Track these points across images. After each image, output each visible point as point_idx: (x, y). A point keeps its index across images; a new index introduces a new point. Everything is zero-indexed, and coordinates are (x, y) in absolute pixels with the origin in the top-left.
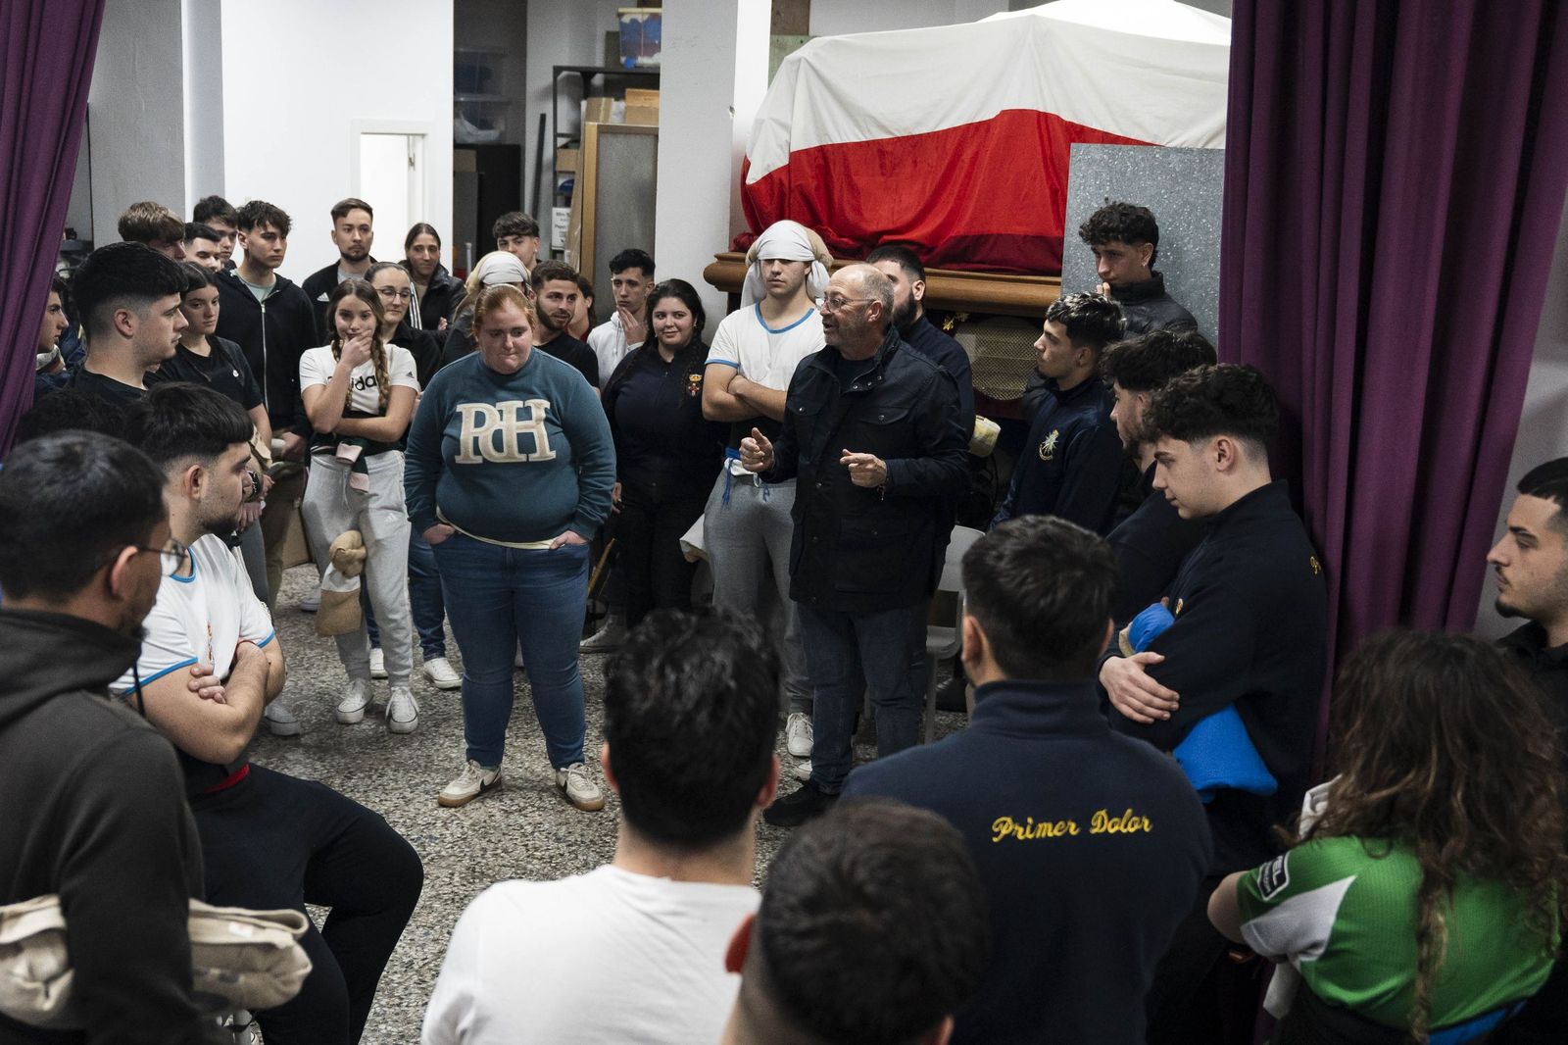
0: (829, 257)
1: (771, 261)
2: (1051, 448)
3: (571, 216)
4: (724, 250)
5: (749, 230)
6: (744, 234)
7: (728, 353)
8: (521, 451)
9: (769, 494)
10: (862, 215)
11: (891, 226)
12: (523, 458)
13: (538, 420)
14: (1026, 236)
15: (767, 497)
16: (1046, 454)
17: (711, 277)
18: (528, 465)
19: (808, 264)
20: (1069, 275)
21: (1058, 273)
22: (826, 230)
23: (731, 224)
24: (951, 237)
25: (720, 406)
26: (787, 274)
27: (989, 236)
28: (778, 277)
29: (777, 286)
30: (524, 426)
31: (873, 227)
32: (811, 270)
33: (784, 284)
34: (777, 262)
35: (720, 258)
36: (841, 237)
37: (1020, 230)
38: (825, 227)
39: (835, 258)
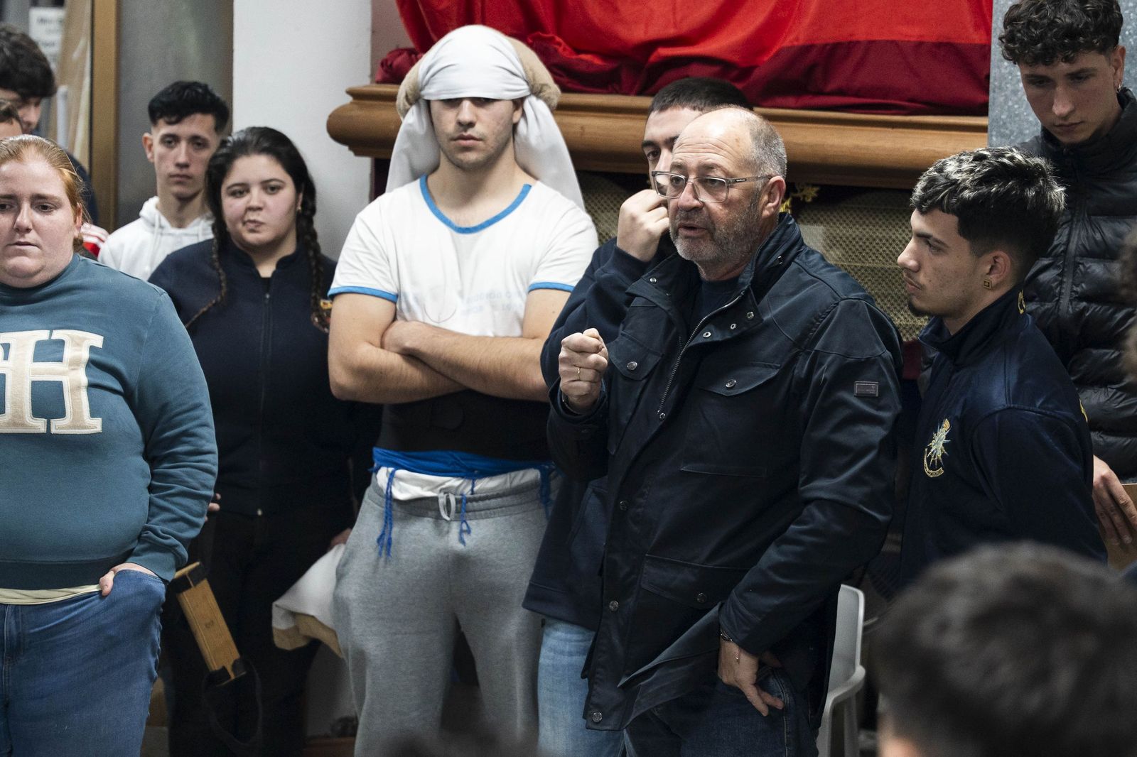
0: (553, 89)
1: (454, 103)
2: (939, 454)
3: (66, 24)
4: (363, 80)
5: (408, 43)
6: (400, 51)
7: (377, 275)
8: (36, 413)
9: (469, 531)
10: (616, 10)
11: (671, 31)
12: (39, 426)
13: (74, 363)
14: (920, 44)
15: (465, 537)
16: (932, 467)
17: (341, 131)
18: (47, 441)
19: (518, 103)
20: (1002, 113)
21: (983, 110)
22: (552, 39)
23: (374, 32)
24: (781, 49)
25: (365, 373)
26: (486, 124)
27: (850, 46)
28: (470, 132)
29: (467, 149)
30: (48, 371)
31: (638, 34)
32: (524, 114)
33: (480, 143)
34: (467, 104)
35: (357, 95)
36: (578, 52)
37: (912, 33)
38: (550, 35)
39: (564, 89)
